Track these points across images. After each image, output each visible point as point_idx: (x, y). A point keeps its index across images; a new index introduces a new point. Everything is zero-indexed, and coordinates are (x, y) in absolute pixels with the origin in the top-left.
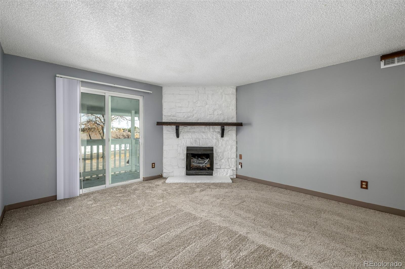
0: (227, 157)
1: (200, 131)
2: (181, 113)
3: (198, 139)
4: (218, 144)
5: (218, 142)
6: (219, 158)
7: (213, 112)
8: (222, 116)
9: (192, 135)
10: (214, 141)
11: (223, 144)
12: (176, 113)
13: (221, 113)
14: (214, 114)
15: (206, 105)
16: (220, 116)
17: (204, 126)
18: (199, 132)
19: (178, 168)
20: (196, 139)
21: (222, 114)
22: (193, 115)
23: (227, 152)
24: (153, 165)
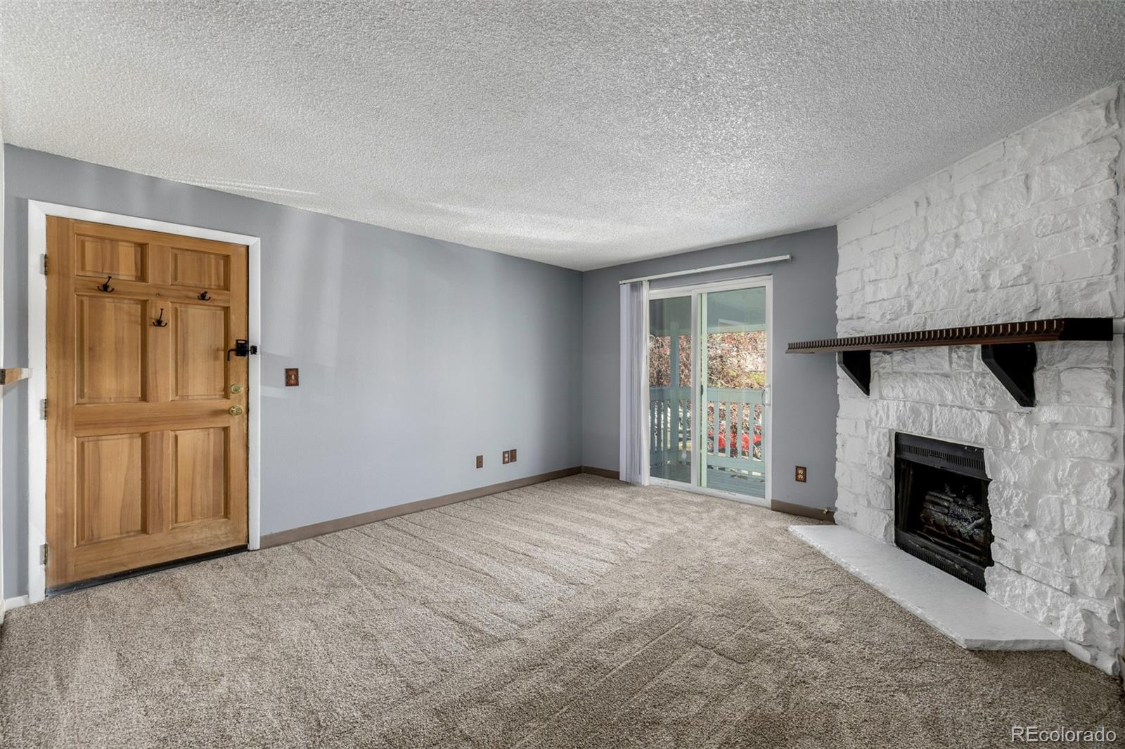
0: (1053, 523)
1: (932, 368)
2: (874, 302)
3: (923, 406)
4: (1008, 443)
5: (1002, 430)
6: (1008, 513)
7: (985, 277)
8: (1025, 288)
9: (905, 386)
10: (985, 419)
11: (1031, 443)
12: (863, 306)
13: (1020, 276)
14: (987, 288)
15: (955, 249)
16: (1015, 289)
17: (945, 349)
18: (929, 374)
19: (868, 506)
20: (917, 405)
21: (1024, 279)
22: (910, 305)
23: (1054, 492)
24: (801, 474)
